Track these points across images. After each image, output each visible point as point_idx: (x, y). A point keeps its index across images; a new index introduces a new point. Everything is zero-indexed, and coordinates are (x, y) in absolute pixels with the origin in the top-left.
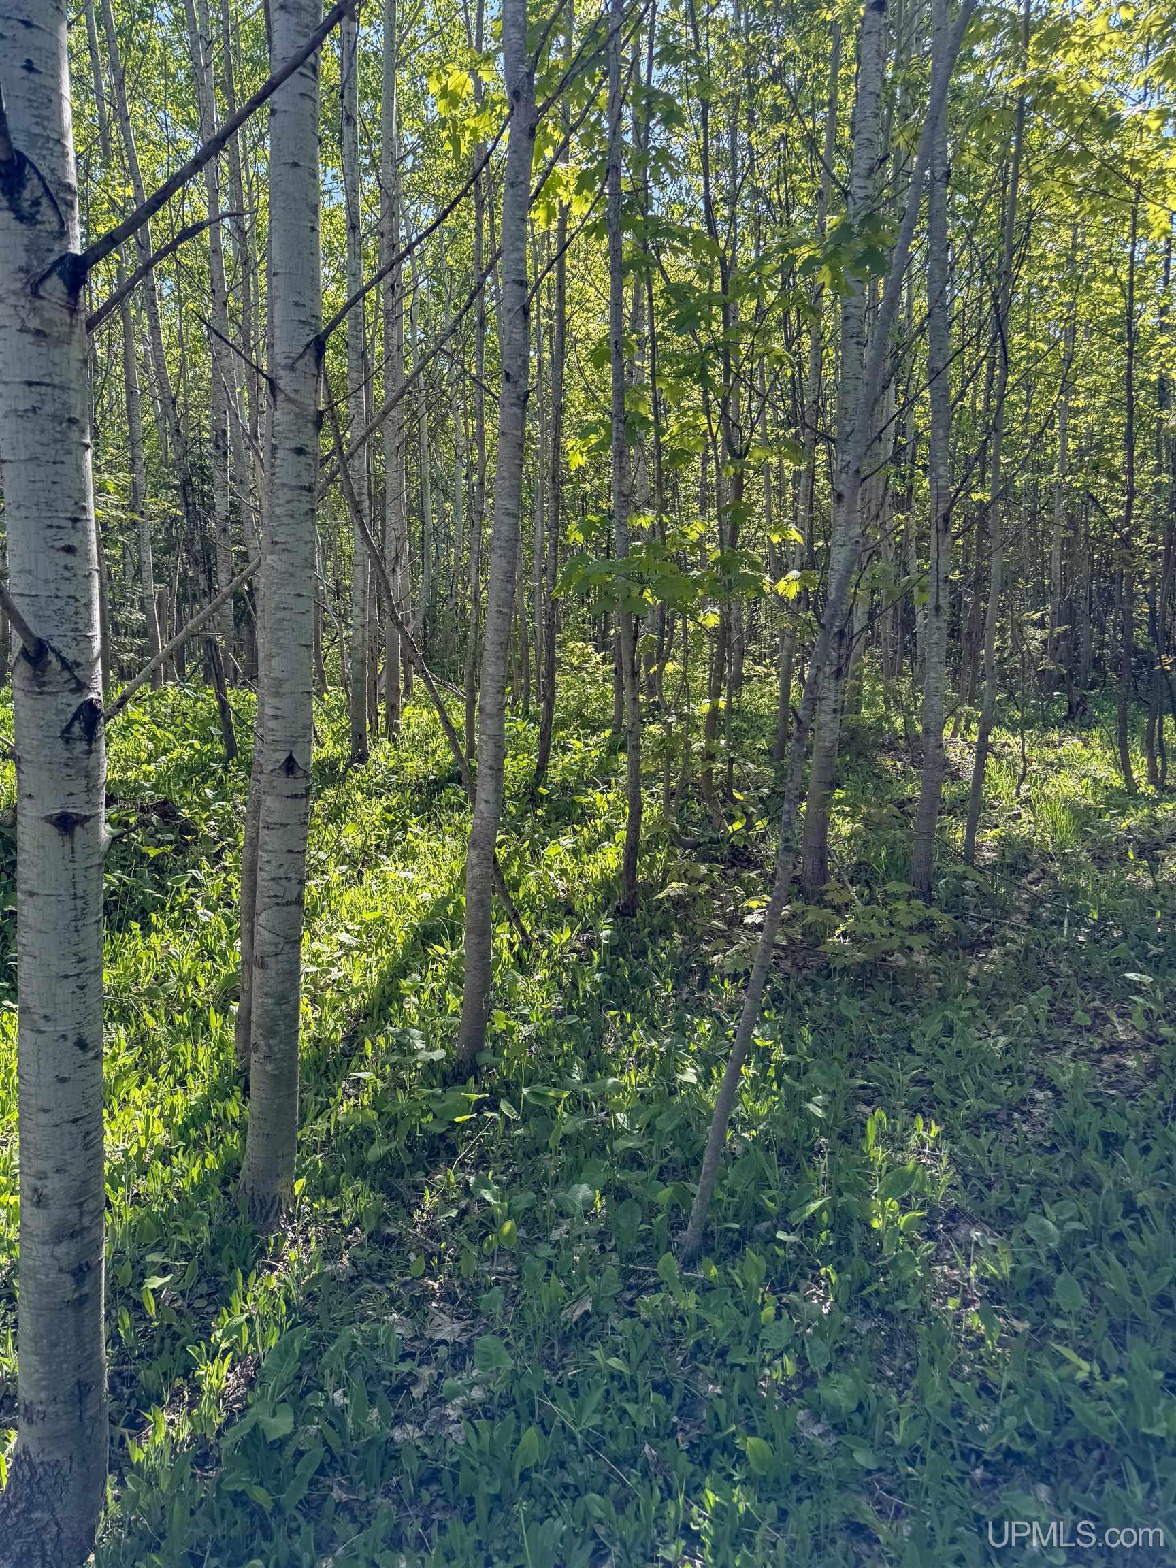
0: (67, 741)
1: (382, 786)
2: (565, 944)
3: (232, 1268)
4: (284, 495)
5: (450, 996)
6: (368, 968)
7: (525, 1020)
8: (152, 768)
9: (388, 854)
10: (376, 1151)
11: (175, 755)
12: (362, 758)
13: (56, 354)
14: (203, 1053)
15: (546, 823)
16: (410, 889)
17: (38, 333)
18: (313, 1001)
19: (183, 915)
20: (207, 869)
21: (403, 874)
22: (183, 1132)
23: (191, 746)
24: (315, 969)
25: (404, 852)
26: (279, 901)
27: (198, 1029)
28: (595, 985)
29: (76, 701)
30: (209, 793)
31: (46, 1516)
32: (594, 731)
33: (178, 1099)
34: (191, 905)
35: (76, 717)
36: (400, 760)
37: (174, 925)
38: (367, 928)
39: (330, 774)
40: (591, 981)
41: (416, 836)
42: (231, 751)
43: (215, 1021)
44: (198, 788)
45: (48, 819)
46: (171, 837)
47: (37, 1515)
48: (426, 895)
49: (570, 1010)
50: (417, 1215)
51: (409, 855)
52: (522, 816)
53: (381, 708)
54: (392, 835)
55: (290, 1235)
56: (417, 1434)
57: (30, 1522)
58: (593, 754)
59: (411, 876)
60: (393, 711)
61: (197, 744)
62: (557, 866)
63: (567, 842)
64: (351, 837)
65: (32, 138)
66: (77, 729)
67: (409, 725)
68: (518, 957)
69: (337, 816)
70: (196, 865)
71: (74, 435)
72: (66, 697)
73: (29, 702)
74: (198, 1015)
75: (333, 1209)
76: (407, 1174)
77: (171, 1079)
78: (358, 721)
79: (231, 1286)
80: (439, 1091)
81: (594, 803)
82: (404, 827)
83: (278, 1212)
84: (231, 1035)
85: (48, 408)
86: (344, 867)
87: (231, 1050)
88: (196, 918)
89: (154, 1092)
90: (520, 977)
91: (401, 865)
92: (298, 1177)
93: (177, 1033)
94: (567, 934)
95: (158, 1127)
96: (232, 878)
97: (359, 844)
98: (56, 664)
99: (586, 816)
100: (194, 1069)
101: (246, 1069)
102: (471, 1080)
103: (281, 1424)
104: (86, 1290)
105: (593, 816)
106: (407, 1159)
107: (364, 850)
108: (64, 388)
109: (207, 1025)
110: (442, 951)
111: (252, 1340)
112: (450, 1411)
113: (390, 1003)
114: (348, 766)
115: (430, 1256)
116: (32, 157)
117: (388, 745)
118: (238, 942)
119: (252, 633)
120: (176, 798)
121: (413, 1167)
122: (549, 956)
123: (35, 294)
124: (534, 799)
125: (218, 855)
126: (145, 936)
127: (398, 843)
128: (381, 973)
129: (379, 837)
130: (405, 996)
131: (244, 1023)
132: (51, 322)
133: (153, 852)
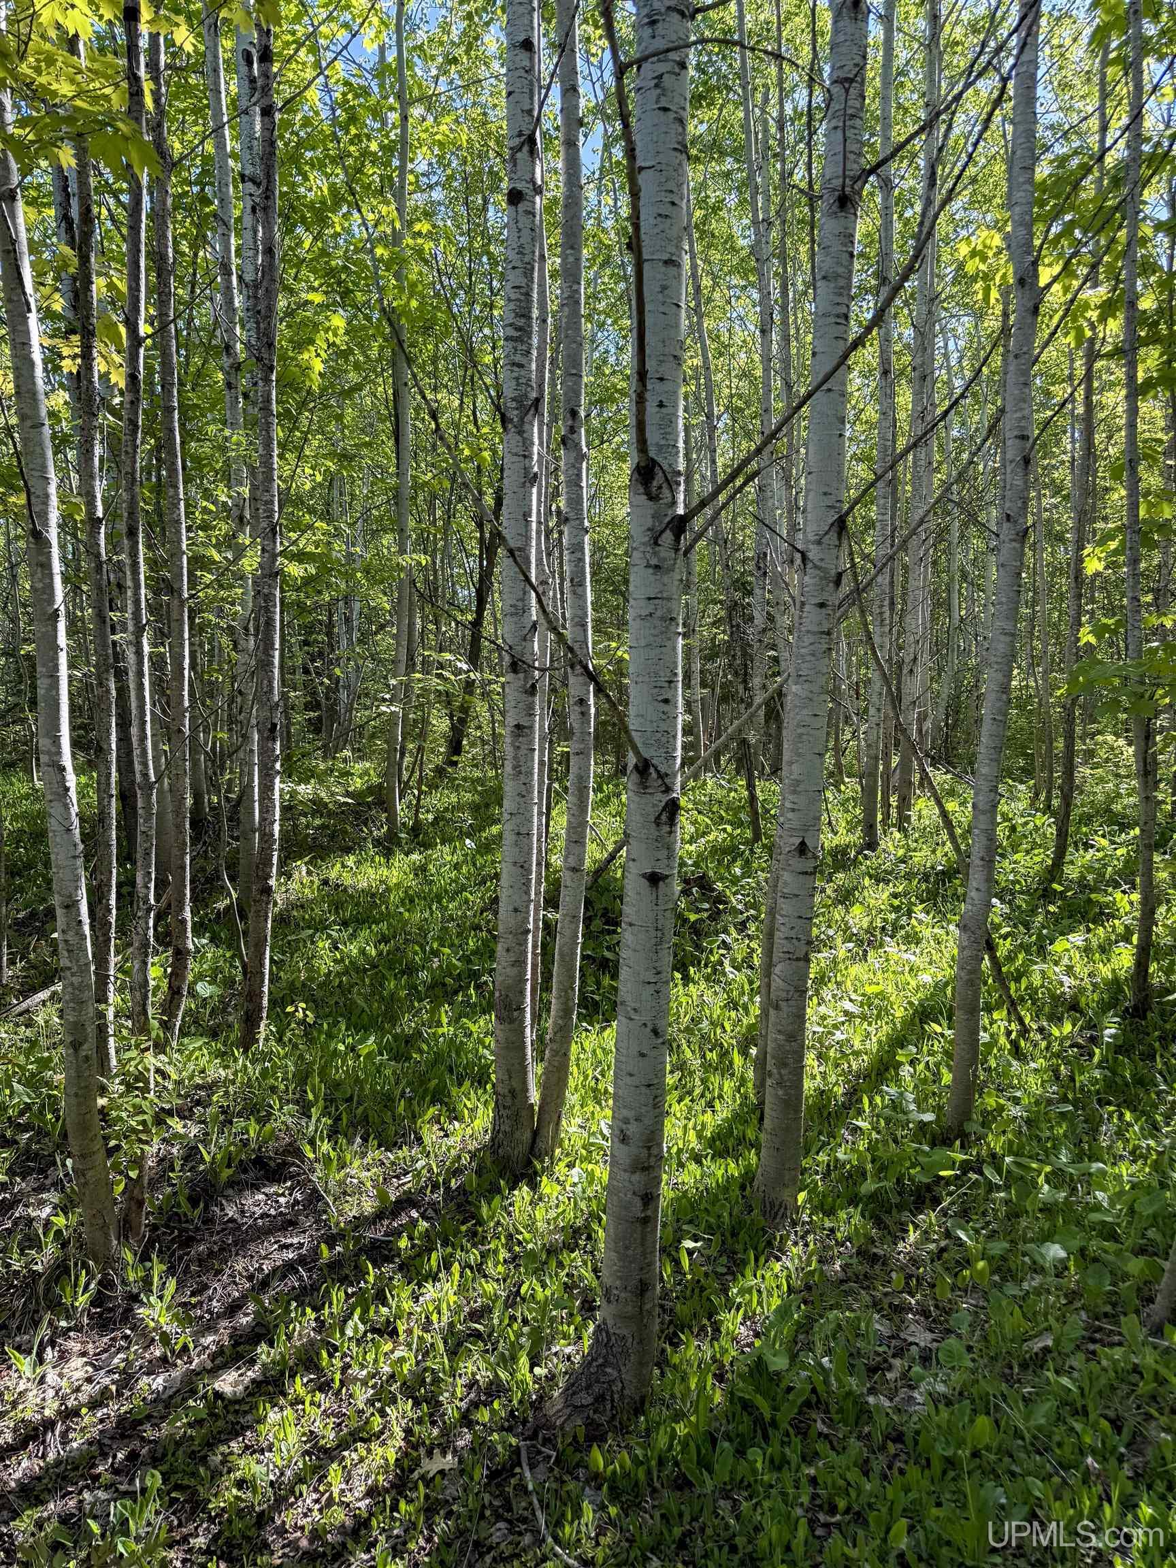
0: (658, 825)
1: (890, 873)
2: (1066, 1038)
3: (745, 1250)
4: (808, 639)
5: (944, 1070)
6: (868, 1035)
7: (1016, 1101)
8: (692, 848)
9: (892, 937)
10: (869, 1186)
11: (711, 837)
12: (872, 845)
13: (666, 579)
14: (728, 1085)
15: (1056, 918)
16: (911, 970)
17: (657, 567)
18: (820, 1057)
19: (715, 971)
20: (735, 935)
21: (906, 956)
22: (711, 1143)
23: (724, 830)
24: (821, 1029)
25: (908, 936)
26: (791, 957)
27: (724, 1066)
28: (1094, 1081)
29: (665, 799)
30: (738, 871)
31: (615, 1374)
32: (1124, 827)
33: (708, 1117)
34: (721, 964)
35: (664, 809)
36: (909, 850)
37: (707, 979)
38: (868, 1001)
39: (841, 859)
40: (1092, 1075)
41: (920, 922)
42: (757, 837)
43: (738, 1060)
44: (728, 867)
45: (644, 876)
46: (706, 906)
47: (609, 1370)
48: (926, 978)
49: (1064, 1099)
50: (901, 1246)
51: (913, 939)
52: (1033, 912)
53: (894, 800)
54: (897, 919)
55: (793, 1237)
56: (887, 1404)
57: (606, 1374)
58: (1119, 852)
59: (913, 958)
60: (905, 803)
61: (729, 828)
62: (1065, 961)
63: (1077, 938)
64: (858, 917)
65: (660, 448)
66: (664, 817)
67: (920, 818)
68: (1015, 1045)
69: (846, 898)
70: (726, 931)
71: (673, 628)
72: (659, 796)
73: (637, 799)
74: (724, 1054)
75: (828, 1224)
76: (894, 1211)
77: (703, 1101)
78: (870, 813)
79: (745, 1263)
80: (926, 1148)
81: (1114, 903)
82: (909, 913)
83: (784, 1216)
84: (750, 1074)
85: (659, 613)
86: (851, 945)
87: (750, 1085)
88: (724, 974)
89: (690, 1109)
90: (1014, 1063)
91: (903, 948)
92: (801, 1190)
93: (707, 1066)
94: (1067, 1028)
95: (692, 1135)
96: (754, 945)
97: (865, 926)
98: (654, 775)
99: (1103, 915)
100: (720, 1097)
101: (762, 1103)
102: (958, 1143)
103: (779, 1363)
104: (649, 1213)
105: (1114, 917)
106: (895, 1199)
107: (870, 931)
108: (669, 599)
109: (731, 1063)
110: (938, 1029)
111: (760, 1303)
112: (916, 1395)
113: (887, 1069)
114: (859, 853)
115: (909, 1277)
116: (659, 459)
117: (897, 835)
118: (758, 999)
119: (779, 728)
120: (711, 874)
121: (900, 1207)
122: (1047, 1048)
123: (656, 543)
124: (1047, 895)
125: (743, 924)
126: (685, 985)
127: (902, 927)
128: (880, 1042)
129: (885, 920)
130: (901, 1064)
131: (760, 1064)
132: (665, 559)
133: (693, 917)
